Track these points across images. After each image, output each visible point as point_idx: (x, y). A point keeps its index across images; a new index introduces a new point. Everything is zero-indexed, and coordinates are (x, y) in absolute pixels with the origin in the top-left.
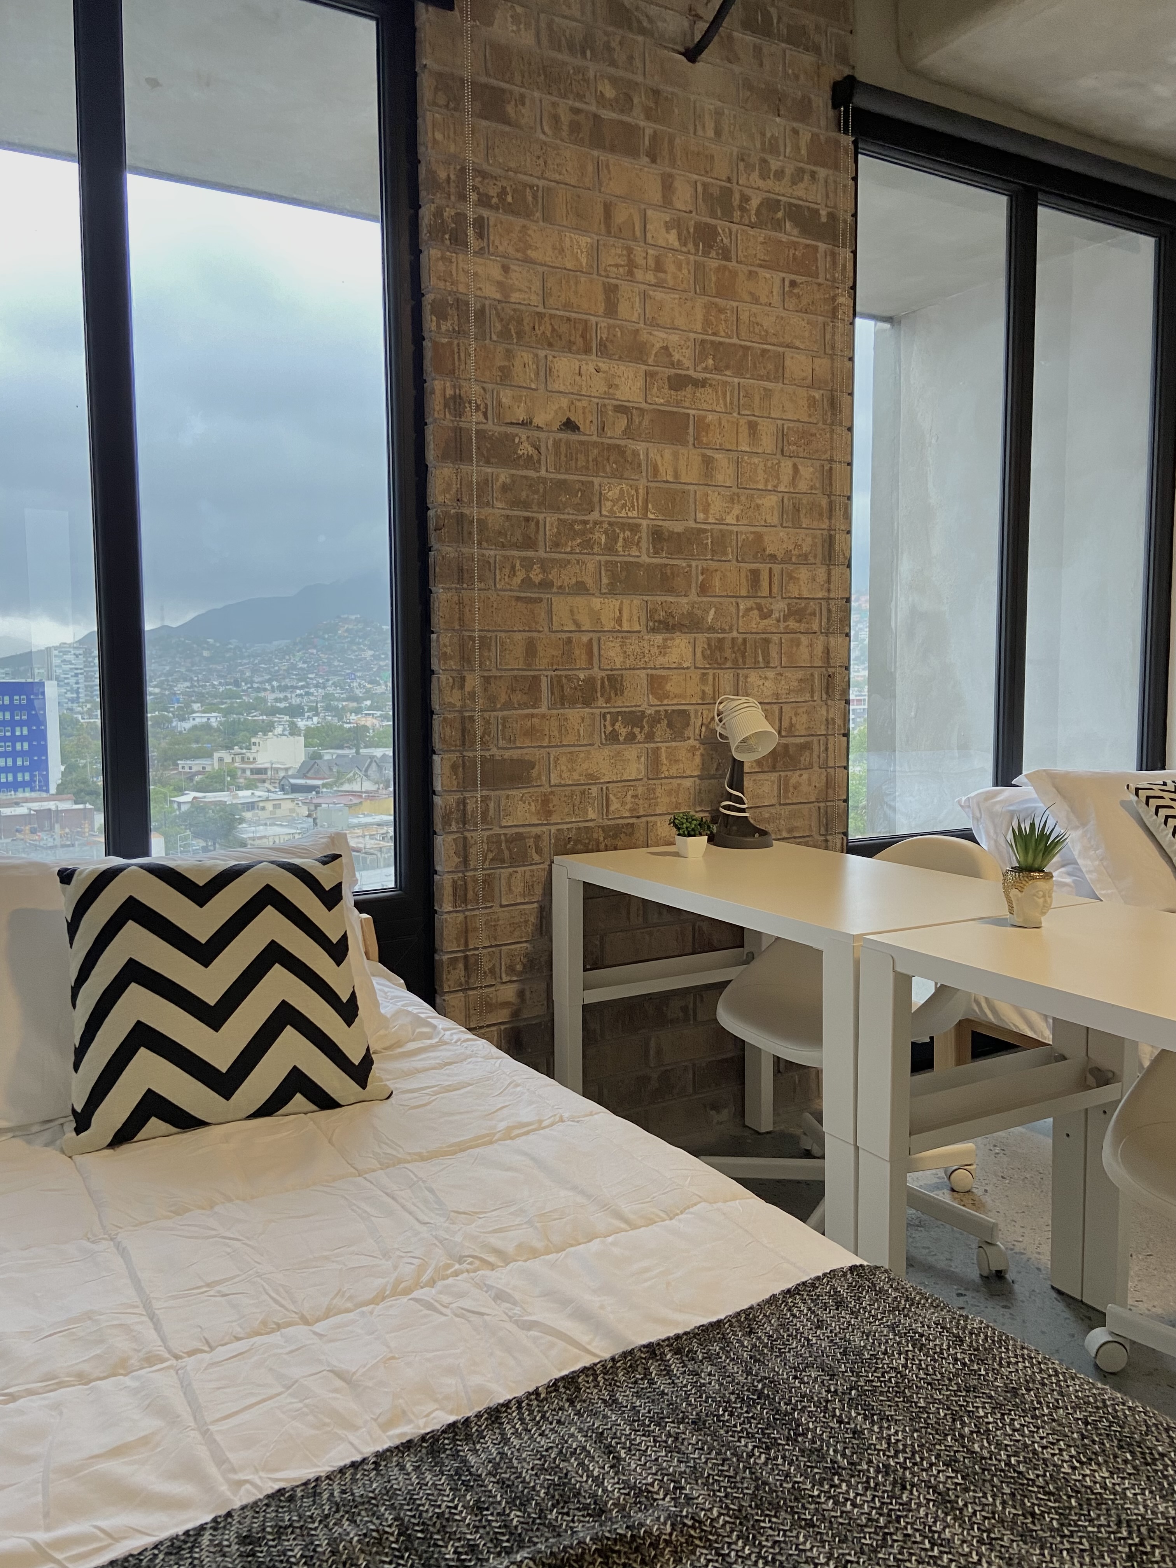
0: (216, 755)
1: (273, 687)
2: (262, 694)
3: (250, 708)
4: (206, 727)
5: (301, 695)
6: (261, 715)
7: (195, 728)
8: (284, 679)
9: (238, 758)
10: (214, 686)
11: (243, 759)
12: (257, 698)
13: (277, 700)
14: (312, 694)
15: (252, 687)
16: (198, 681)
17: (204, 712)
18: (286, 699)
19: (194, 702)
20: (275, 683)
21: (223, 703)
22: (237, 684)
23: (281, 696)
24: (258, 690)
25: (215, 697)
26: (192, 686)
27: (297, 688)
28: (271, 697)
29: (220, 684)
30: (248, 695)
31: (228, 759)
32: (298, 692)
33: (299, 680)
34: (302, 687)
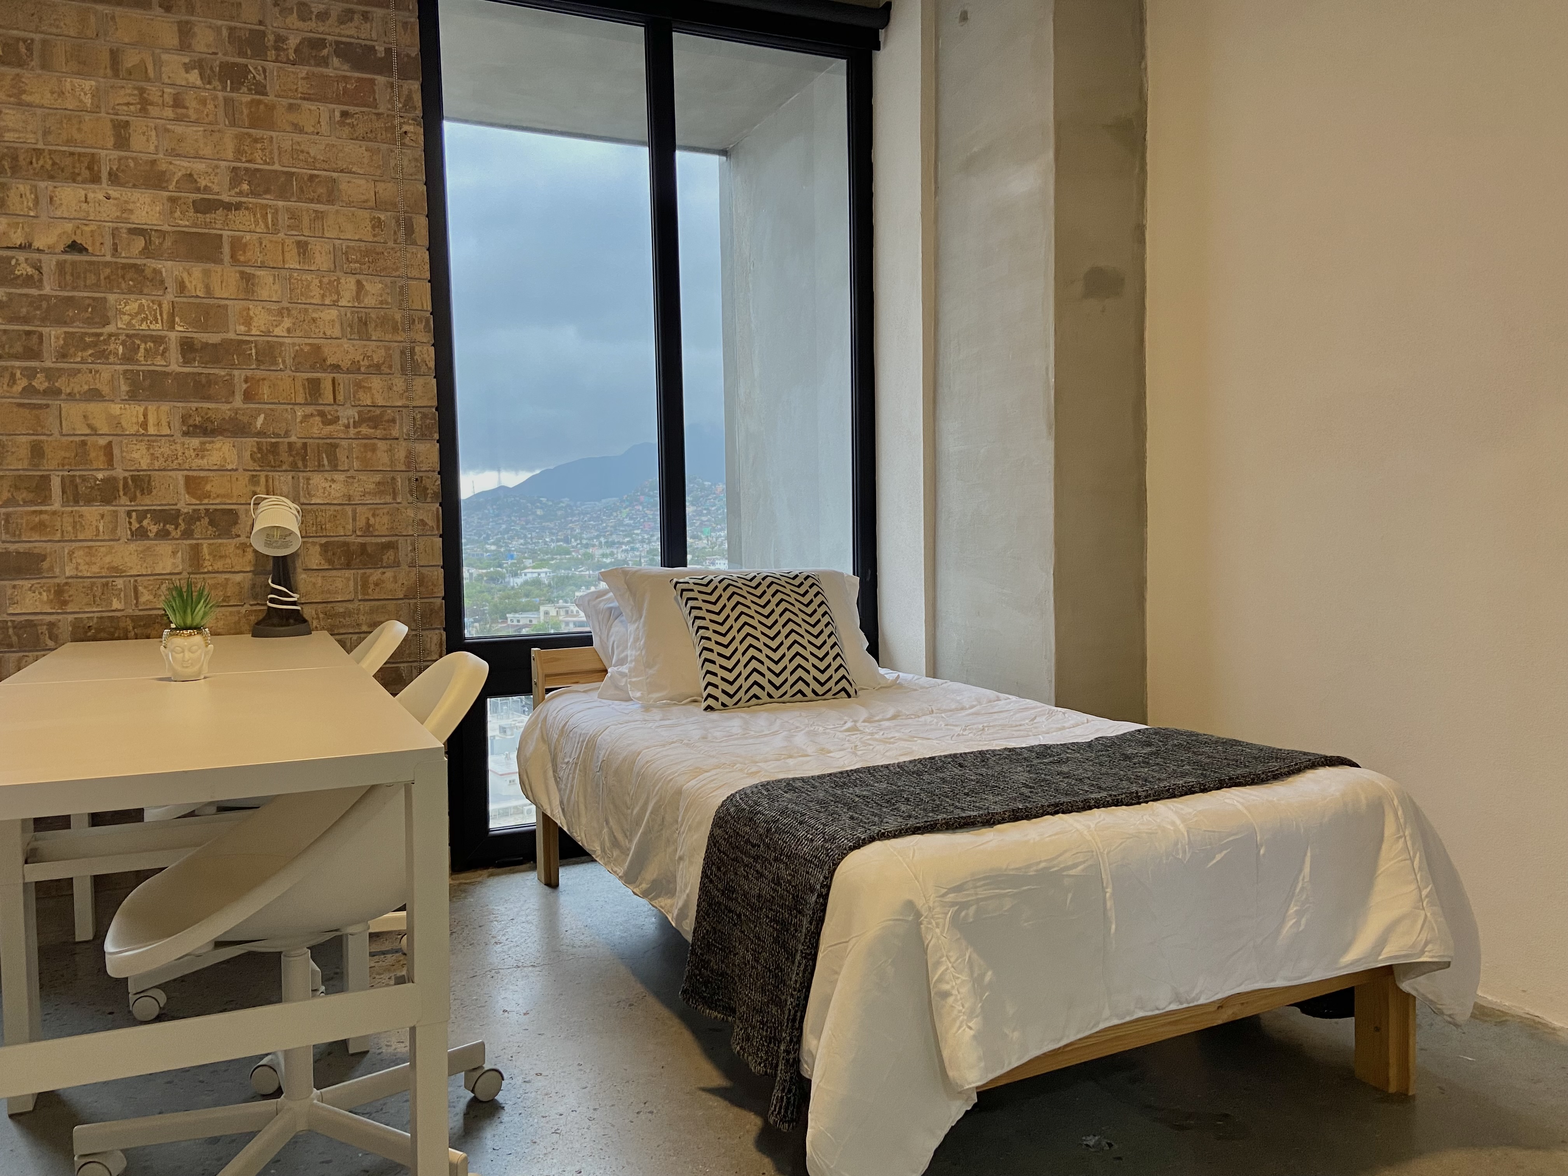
0: (542, 609)
1: (600, 543)
2: (590, 550)
3: (578, 563)
4: (537, 583)
5: (626, 551)
6: (588, 570)
7: (526, 583)
8: (611, 535)
9: (562, 612)
10: (545, 543)
11: (567, 612)
12: (584, 555)
13: (604, 555)
14: (637, 549)
15: (581, 543)
16: (531, 538)
17: (534, 568)
18: (612, 554)
19: (526, 558)
20: (603, 540)
21: (553, 559)
22: (567, 540)
23: (608, 551)
24: (587, 546)
25: (546, 553)
26: (526, 543)
27: (623, 543)
28: (597, 552)
29: (552, 540)
30: (577, 552)
31: (553, 613)
32: (624, 547)
33: (626, 536)
34: (628, 543)
